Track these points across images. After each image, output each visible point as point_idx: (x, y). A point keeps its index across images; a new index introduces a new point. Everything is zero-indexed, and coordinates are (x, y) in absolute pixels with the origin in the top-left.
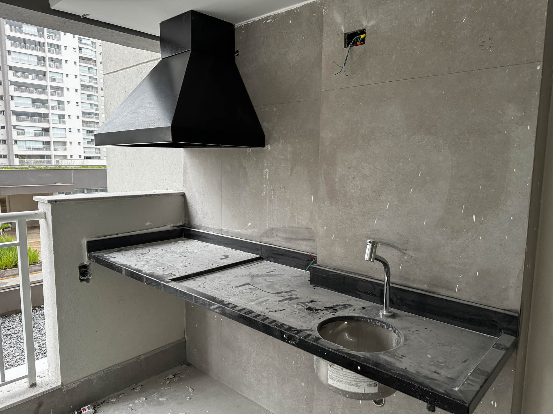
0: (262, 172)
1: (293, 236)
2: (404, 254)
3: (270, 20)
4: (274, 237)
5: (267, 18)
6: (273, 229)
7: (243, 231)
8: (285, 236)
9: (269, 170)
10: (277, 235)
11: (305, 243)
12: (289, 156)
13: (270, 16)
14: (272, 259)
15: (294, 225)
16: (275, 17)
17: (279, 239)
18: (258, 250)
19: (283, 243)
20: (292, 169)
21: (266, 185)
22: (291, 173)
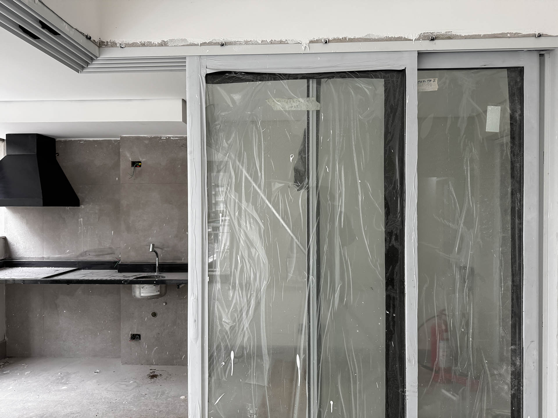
0: (78, 220)
1: (101, 253)
2: (163, 250)
3: (83, 142)
4: (87, 256)
5: (80, 141)
6: (86, 251)
7: (62, 256)
8: (95, 254)
9: (83, 219)
10: (89, 255)
11: (108, 256)
12: (97, 211)
13: (82, 140)
14: (87, 268)
15: (101, 247)
16: (85, 141)
17: (91, 256)
18: (76, 265)
19: (93, 258)
20: (99, 218)
21: (81, 227)
22: (99, 220)
